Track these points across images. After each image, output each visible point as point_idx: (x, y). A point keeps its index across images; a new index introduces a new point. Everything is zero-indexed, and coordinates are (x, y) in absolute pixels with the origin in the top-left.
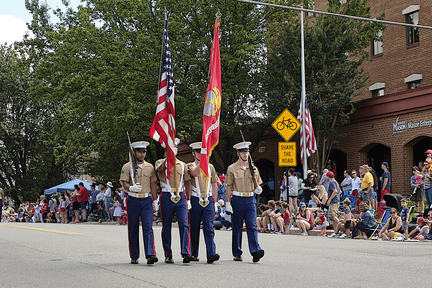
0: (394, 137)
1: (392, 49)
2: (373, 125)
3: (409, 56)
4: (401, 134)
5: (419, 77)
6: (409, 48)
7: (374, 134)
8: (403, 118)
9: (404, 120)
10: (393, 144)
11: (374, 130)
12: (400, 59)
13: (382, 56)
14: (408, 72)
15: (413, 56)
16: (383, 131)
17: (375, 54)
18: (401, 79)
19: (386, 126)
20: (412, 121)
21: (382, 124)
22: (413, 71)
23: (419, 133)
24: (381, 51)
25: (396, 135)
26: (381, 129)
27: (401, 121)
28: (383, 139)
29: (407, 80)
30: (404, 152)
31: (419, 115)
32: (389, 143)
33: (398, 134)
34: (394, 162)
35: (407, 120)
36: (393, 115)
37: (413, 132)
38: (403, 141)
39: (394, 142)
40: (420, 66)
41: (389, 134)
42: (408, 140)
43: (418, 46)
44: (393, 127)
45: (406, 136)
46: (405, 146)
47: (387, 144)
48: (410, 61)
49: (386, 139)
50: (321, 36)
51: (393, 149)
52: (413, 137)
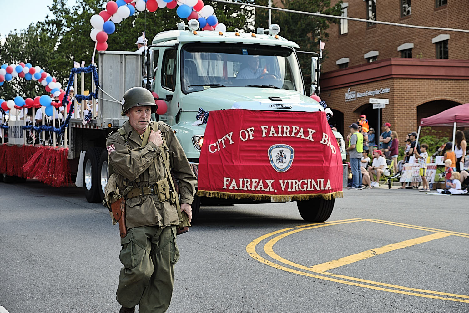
0: (346, 105)
1: (354, 29)
2: (330, 94)
3: (368, 36)
4: (352, 101)
5: (376, 53)
6: (368, 29)
7: (331, 102)
8: (353, 89)
9: (354, 91)
10: (345, 110)
11: (331, 98)
12: (361, 38)
13: (347, 35)
14: (367, 49)
15: (371, 35)
16: (338, 99)
17: (342, 33)
18: (362, 55)
19: (340, 95)
20: (359, 91)
21: (337, 93)
22: (371, 49)
23: (365, 101)
24: (346, 31)
25: (347, 102)
26: (337, 97)
27: (352, 91)
28: (338, 106)
29: (367, 56)
30: (354, 117)
31: (365, 86)
32: (342, 109)
33: (350, 102)
34: (346, 125)
35: (356, 90)
36: (346, 86)
37: (361, 101)
38: (354, 107)
39: (346, 108)
40: (377, 44)
41: (342, 102)
42: (357, 106)
43: (375, 27)
44: (345, 96)
45: (355, 103)
46: (355, 111)
47: (341, 110)
48: (369, 40)
49: (340, 106)
50: (287, 20)
51: (346, 114)
52: (360, 104)
